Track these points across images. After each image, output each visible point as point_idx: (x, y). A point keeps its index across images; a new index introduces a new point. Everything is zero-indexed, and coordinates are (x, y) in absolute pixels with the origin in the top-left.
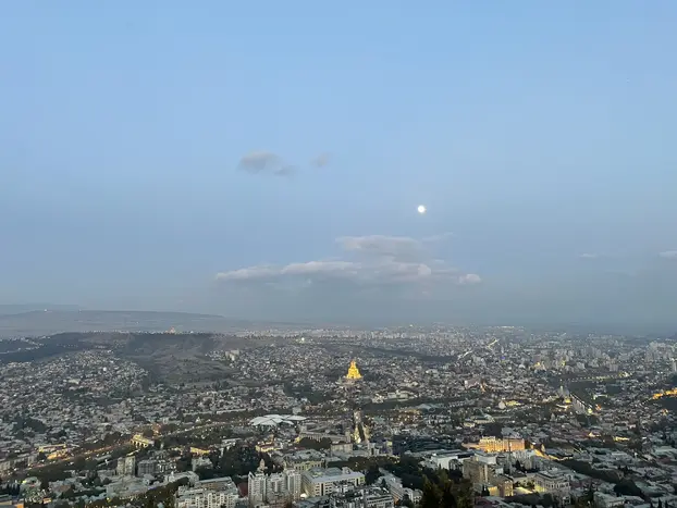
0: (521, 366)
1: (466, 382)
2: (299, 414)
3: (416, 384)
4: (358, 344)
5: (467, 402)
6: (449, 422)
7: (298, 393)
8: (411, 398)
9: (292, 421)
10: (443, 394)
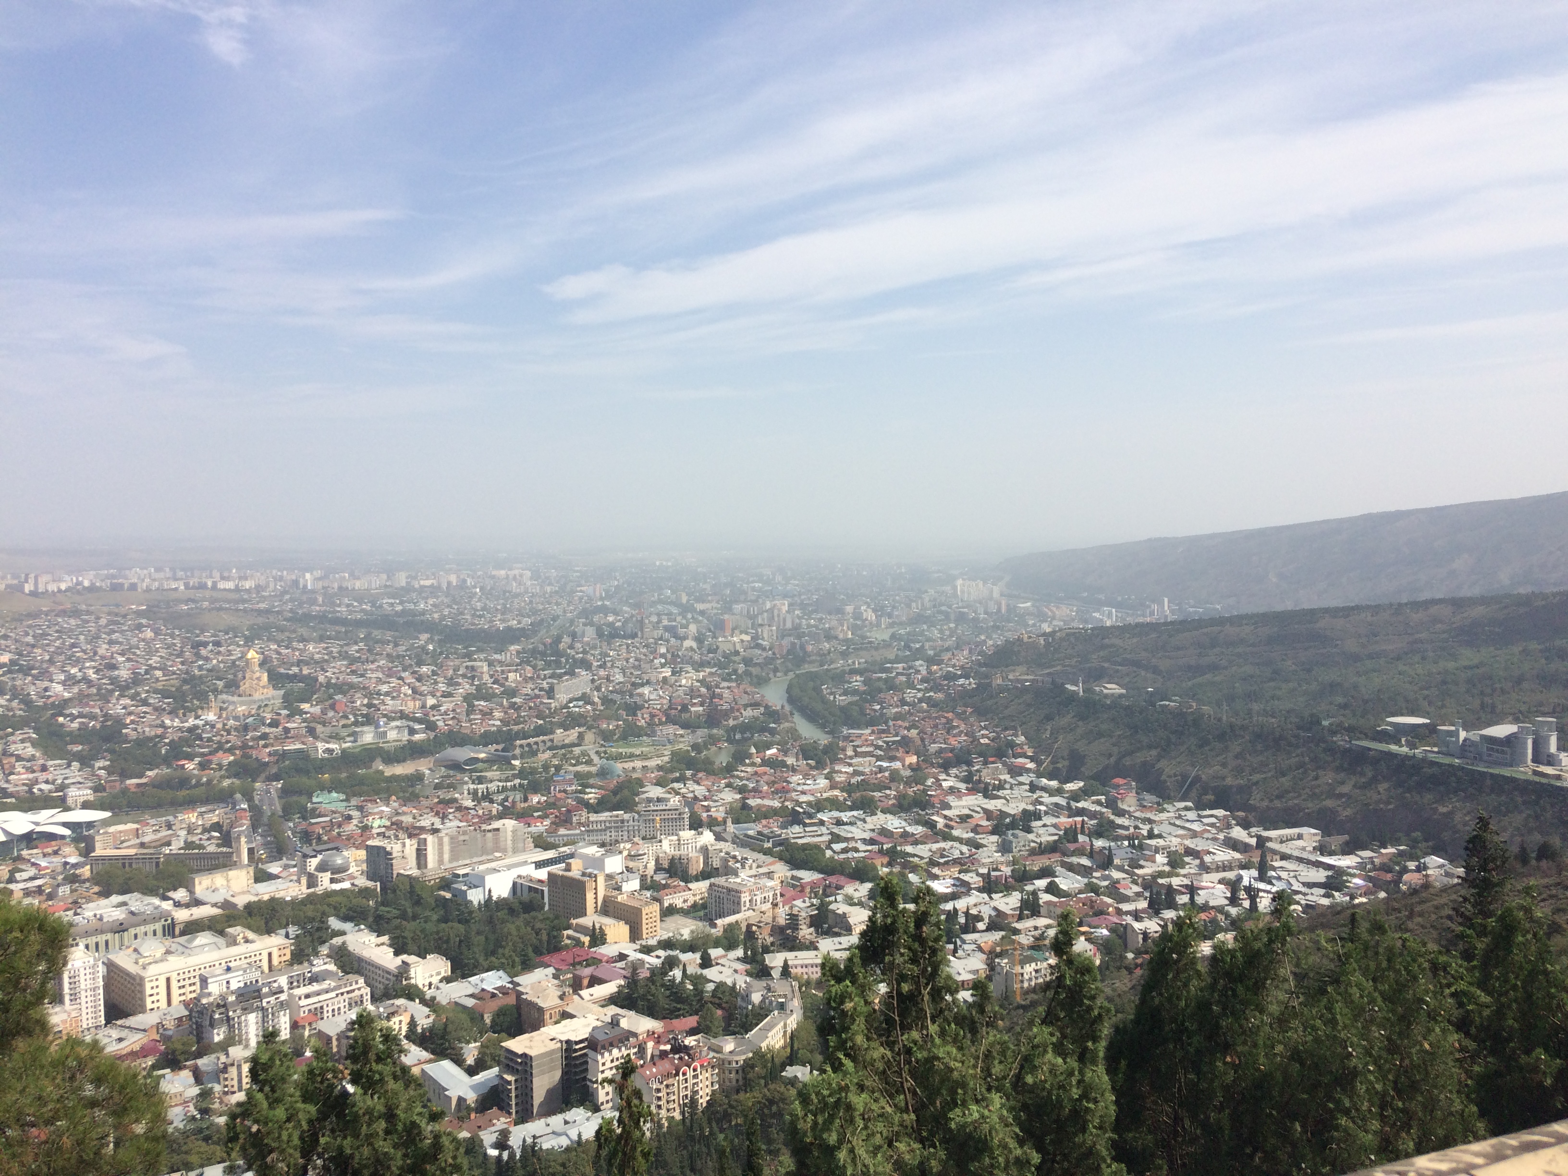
0: (688, 643)
5: (560, 736)
6: (514, 788)
7: (80, 748)
8: (417, 737)
9: (65, 825)
10: (501, 721)
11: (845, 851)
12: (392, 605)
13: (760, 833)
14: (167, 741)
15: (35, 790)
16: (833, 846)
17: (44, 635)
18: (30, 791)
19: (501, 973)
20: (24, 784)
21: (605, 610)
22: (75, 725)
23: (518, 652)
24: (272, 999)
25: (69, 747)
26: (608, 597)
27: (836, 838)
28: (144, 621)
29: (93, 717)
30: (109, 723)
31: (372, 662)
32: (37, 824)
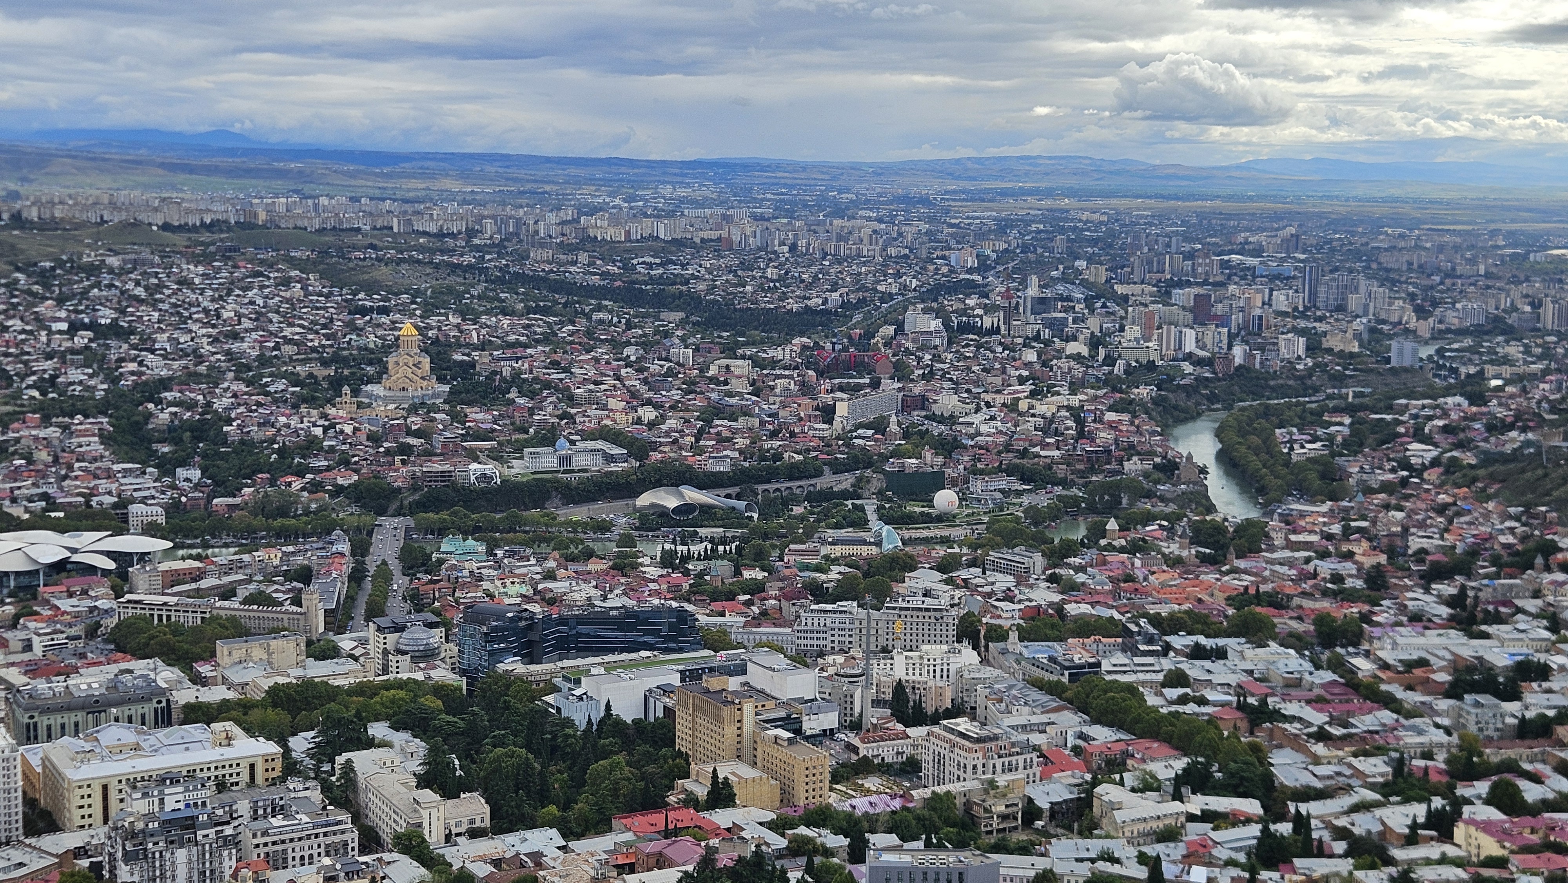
0: (1073, 348)
1: (842, 409)
2: (151, 530)
3: (648, 414)
4: (468, 259)
5: (827, 481)
6: (725, 556)
7: (166, 449)
8: (613, 467)
9: (109, 554)
10: (741, 452)
11: (1183, 700)
12: (650, 266)
13: (1052, 659)
14: (276, 446)
15: (94, 504)
16: (1167, 691)
17: (160, 287)
18: (88, 504)
19: (554, 832)
20: (79, 494)
21: (970, 288)
22: (164, 417)
23: (804, 347)
24: (211, 832)
25: (154, 446)
26: (983, 267)
27: (1177, 679)
28: (294, 273)
29: (191, 406)
30: (209, 417)
31: (588, 352)
32: (74, 551)
